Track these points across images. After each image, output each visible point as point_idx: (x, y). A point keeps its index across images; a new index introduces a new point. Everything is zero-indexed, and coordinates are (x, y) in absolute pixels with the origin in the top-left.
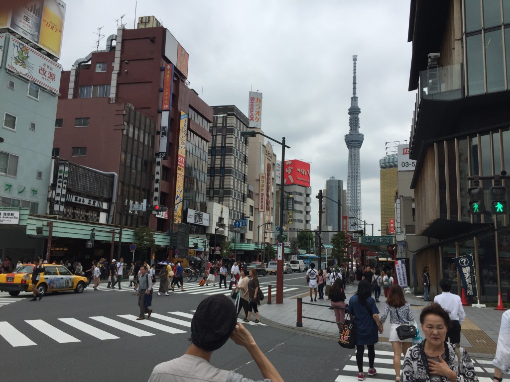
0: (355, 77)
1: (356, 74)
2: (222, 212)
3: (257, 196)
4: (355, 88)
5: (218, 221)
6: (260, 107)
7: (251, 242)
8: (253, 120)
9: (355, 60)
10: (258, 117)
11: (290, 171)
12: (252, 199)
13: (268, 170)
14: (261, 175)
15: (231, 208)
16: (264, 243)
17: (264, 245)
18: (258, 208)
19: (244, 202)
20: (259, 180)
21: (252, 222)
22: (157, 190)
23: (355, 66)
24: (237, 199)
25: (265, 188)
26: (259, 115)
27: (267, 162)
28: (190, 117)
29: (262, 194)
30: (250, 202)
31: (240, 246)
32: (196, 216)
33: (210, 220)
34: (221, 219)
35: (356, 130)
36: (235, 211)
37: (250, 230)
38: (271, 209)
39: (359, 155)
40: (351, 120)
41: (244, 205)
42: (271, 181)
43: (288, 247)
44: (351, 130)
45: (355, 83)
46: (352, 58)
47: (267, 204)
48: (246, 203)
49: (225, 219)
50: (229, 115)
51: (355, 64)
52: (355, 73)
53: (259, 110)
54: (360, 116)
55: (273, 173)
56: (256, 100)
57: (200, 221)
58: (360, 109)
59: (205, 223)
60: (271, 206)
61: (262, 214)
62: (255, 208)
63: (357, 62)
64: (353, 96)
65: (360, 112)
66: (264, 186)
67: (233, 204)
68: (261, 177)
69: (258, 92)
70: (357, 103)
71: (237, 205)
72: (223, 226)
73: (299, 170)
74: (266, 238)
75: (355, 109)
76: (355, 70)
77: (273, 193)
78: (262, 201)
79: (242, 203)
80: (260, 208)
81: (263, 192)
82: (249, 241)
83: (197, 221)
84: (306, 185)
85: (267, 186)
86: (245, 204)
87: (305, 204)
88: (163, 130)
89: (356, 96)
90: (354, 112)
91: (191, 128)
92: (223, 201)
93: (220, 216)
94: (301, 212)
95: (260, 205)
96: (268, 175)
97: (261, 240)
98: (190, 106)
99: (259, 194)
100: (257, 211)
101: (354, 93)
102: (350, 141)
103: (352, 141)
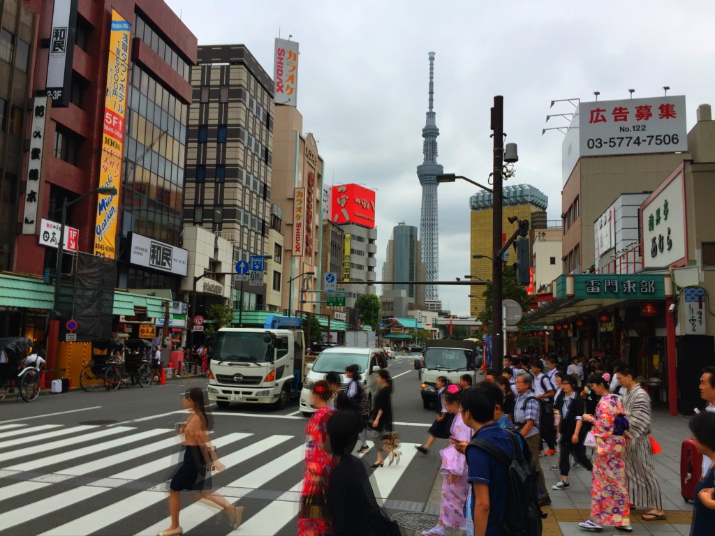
0: (431, 84)
1: (434, 80)
2: (216, 250)
3: (290, 228)
4: (431, 100)
5: (207, 267)
6: (295, 68)
7: (278, 311)
8: (282, 91)
9: (432, 59)
10: (291, 86)
11: (345, 202)
12: (279, 231)
13: (309, 185)
14: (297, 191)
15: (238, 245)
16: (301, 312)
17: (301, 316)
18: (291, 251)
19: (263, 235)
20: (293, 199)
21: (279, 274)
22: (34, 175)
23: (432, 69)
24: (249, 228)
25: (303, 213)
26: (292, 82)
27: (308, 169)
28: (140, 35)
29: (299, 225)
30: (274, 237)
31: (253, 317)
32: (153, 251)
33: (190, 263)
34: (215, 264)
35: (433, 159)
36: (246, 251)
37: (274, 288)
38: (313, 254)
39: (436, 194)
40: (426, 144)
41: (263, 243)
42: (314, 204)
43: (343, 320)
44: (426, 159)
45: (431, 93)
46: (428, 57)
47: (307, 245)
48: (267, 238)
49: (223, 263)
50: (233, 63)
51: (432, 64)
52: (431, 78)
53: (294, 73)
54: (438, 139)
55: (318, 191)
56: (287, 55)
57: (164, 264)
58: (438, 130)
59: (178, 268)
60: (314, 248)
61: (297, 261)
62: (286, 251)
63: (434, 62)
64: (428, 110)
65: (438, 134)
66: (302, 210)
67: (242, 236)
68: (296, 194)
69: (291, 39)
70: (434, 121)
71: (249, 240)
72: (219, 277)
73: (358, 200)
74: (305, 302)
75: (431, 129)
76: (431, 73)
77: (317, 227)
78: (298, 237)
79: (260, 237)
80: (294, 249)
81: (301, 221)
82: (272, 308)
83: (158, 263)
84: (369, 224)
85: (307, 213)
86: (266, 240)
87: (366, 255)
88: (56, 36)
89: (434, 110)
90: (430, 133)
91: (142, 57)
92: (220, 229)
93: (212, 257)
94: (360, 267)
95: (295, 244)
96: (309, 193)
97: (295, 307)
98: (139, 12)
99: (292, 225)
100: (288, 254)
101: (431, 107)
102: (425, 175)
103: (428, 175)
